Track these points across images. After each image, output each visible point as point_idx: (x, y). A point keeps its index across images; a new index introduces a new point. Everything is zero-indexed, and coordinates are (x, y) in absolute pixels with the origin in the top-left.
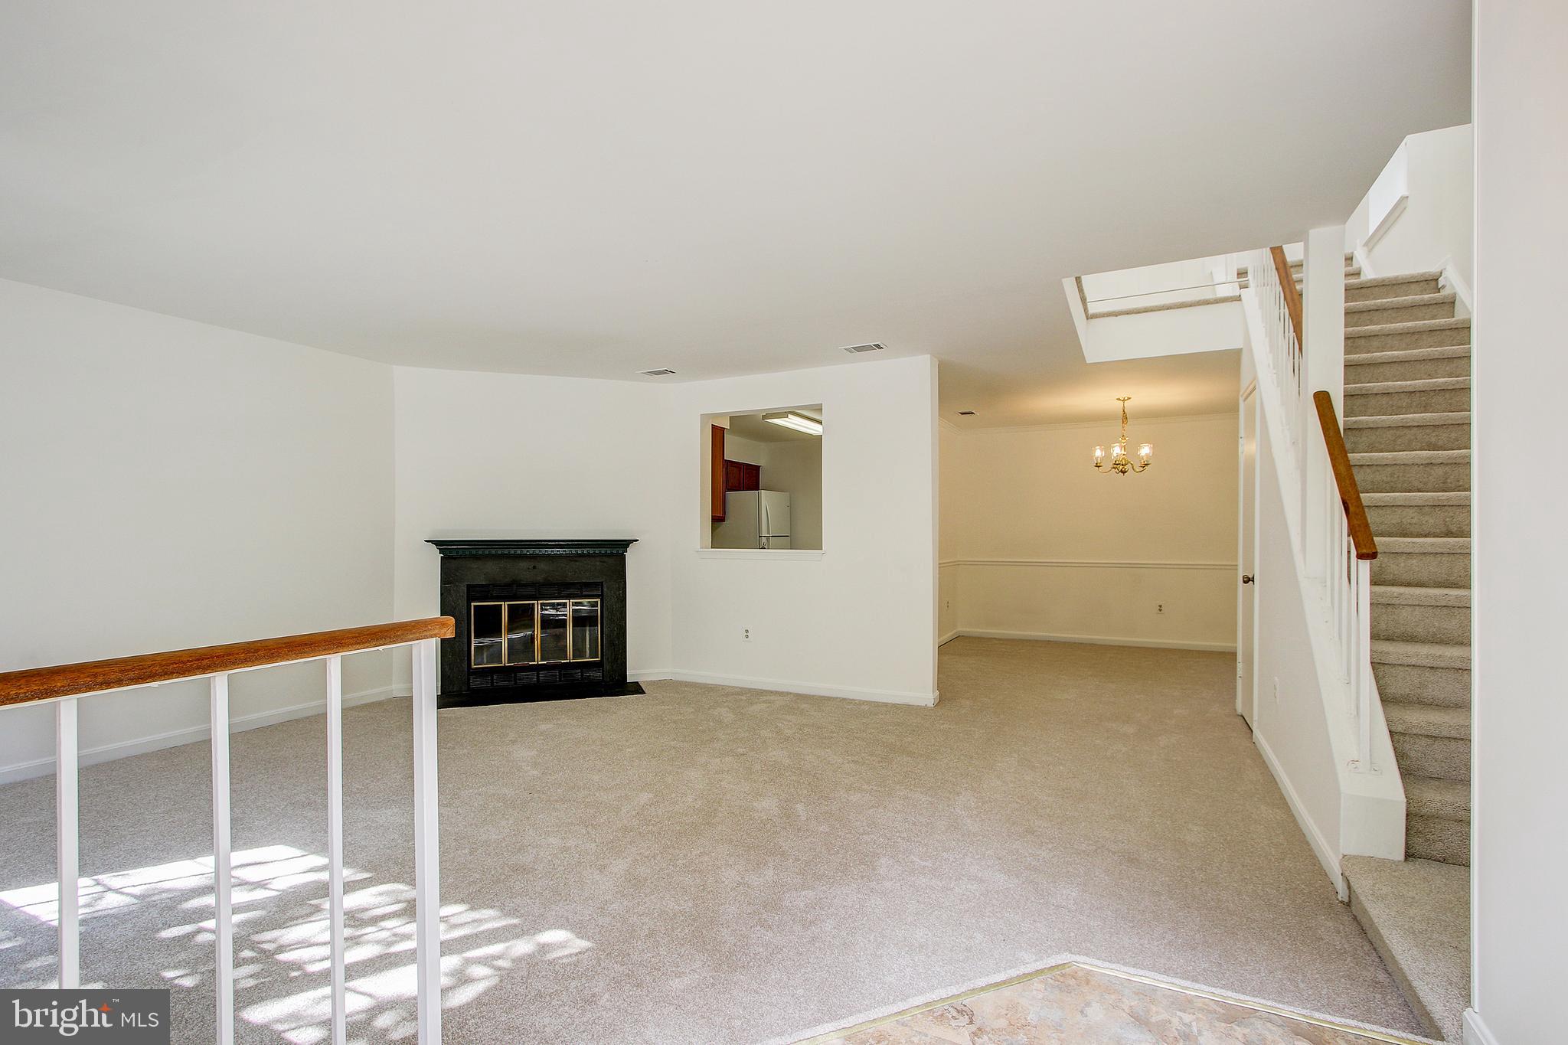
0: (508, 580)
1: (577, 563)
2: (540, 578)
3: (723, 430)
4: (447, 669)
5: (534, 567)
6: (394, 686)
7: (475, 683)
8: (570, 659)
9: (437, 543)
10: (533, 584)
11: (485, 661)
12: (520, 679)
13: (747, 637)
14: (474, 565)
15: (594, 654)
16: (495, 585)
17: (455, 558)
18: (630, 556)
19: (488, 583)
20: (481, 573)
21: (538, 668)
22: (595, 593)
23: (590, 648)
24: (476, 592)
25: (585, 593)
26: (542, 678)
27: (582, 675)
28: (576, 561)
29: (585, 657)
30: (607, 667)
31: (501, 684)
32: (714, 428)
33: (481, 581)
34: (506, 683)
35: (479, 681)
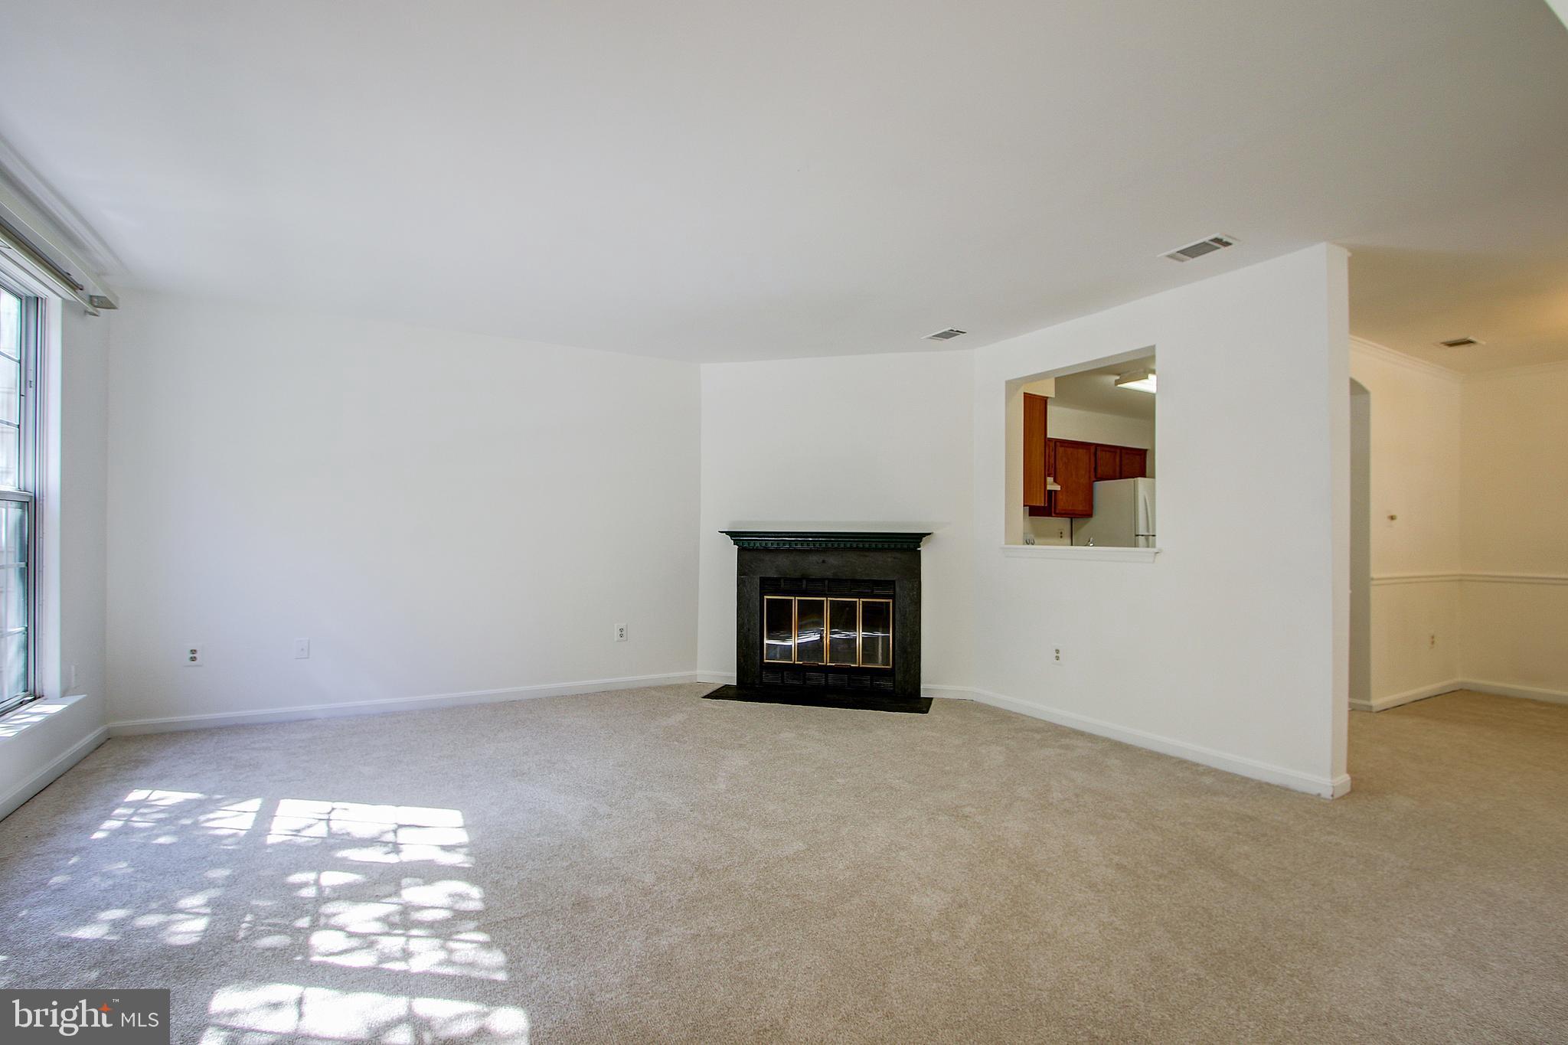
0: (797, 575)
1: (867, 558)
2: (829, 574)
3: (1044, 400)
4: (742, 661)
5: (824, 562)
6: (698, 672)
7: (768, 678)
8: (859, 663)
9: (731, 534)
10: (822, 580)
11: (778, 656)
12: (809, 679)
13: (1057, 658)
14: (767, 557)
15: (886, 661)
16: (786, 579)
17: (749, 550)
18: (926, 552)
19: (780, 576)
20: (772, 567)
21: (826, 670)
22: (886, 592)
23: (882, 654)
24: (768, 585)
25: (876, 592)
26: (830, 681)
27: (871, 683)
28: (867, 556)
29: (876, 662)
30: (899, 677)
31: (790, 682)
32: (1027, 396)
33: (773, 574)
34: (796, 682)
35: (771, 676)
